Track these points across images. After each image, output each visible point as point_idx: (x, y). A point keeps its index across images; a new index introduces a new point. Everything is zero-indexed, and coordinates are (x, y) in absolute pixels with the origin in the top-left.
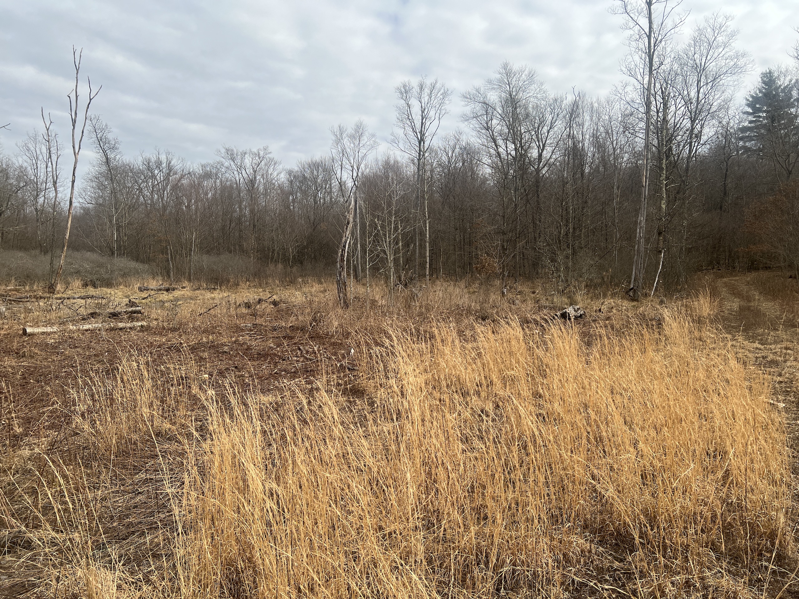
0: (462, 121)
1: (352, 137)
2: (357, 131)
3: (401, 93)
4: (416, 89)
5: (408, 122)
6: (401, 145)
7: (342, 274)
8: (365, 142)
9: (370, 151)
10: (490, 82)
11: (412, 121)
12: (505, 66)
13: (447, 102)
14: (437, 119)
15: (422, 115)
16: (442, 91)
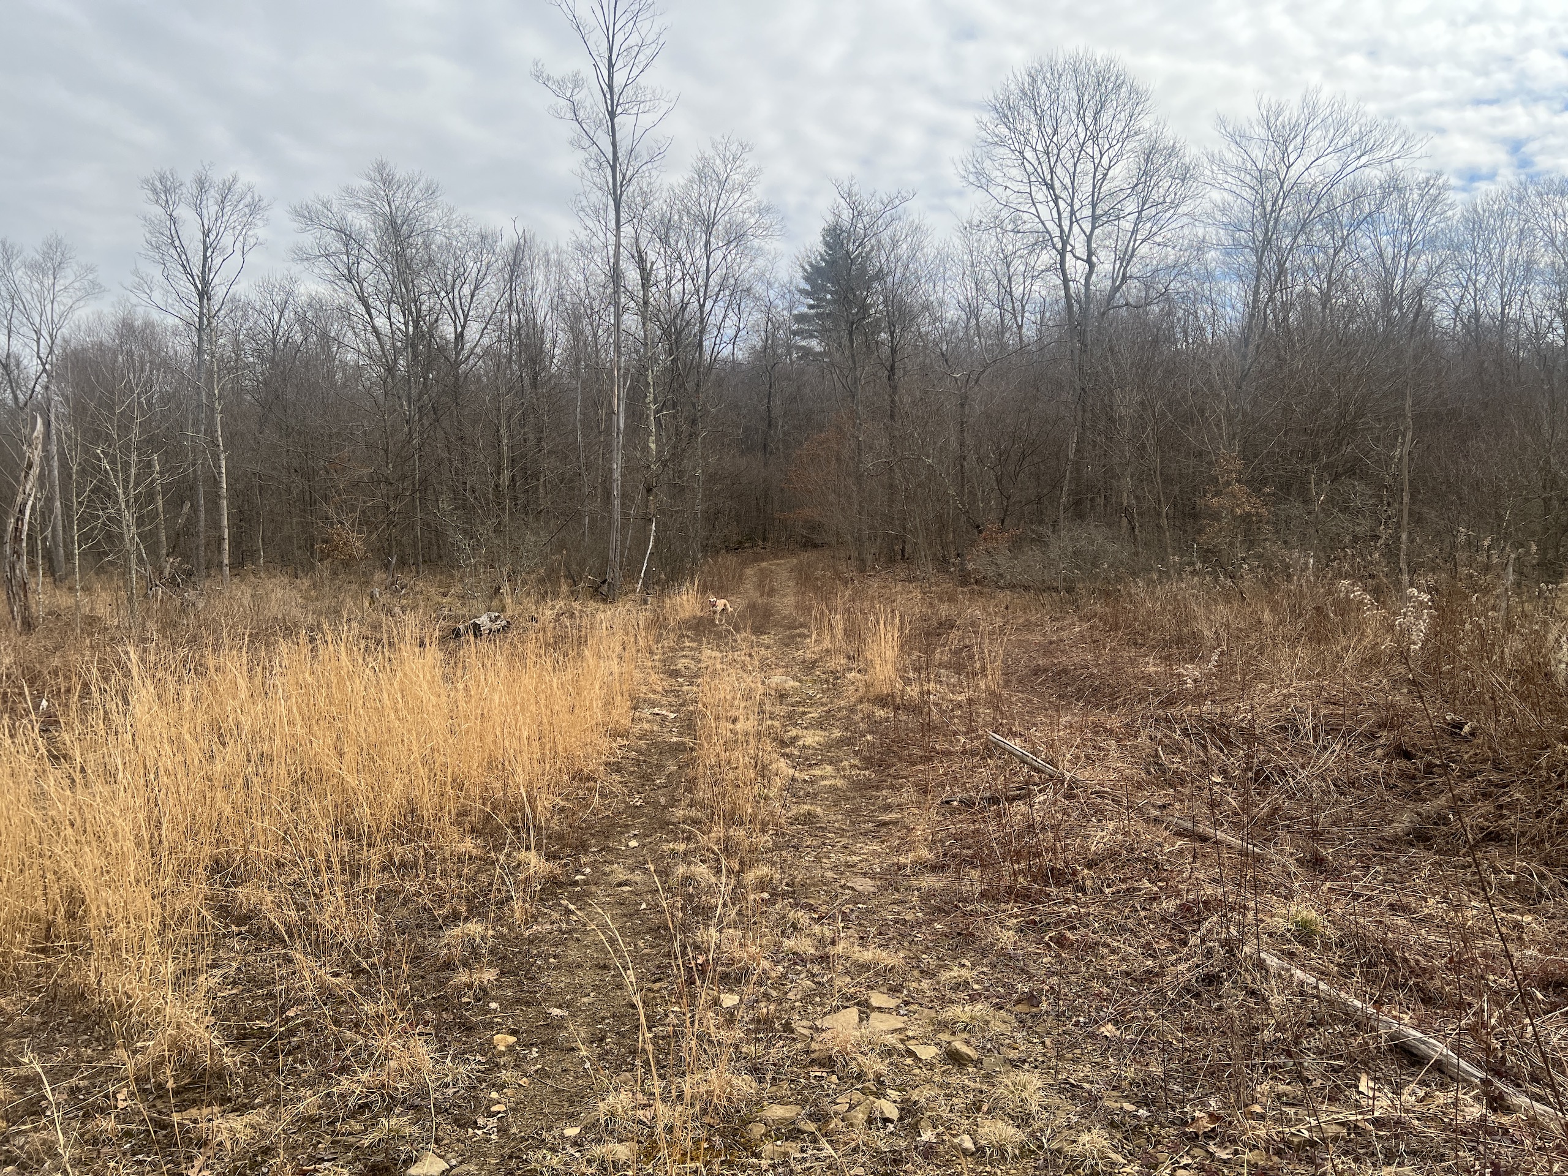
0: (294, 260)
1: (36, 268)
2: (46, 256)
3: (155, 191)
4: (189, 188)
5: (172, 251)
6: (157, 296)
7: (18, 567)
8: (68, 282)
9: (82, 303)
10: (350, 192)
11: (182, 251)
12: (381, 168)
13: (260, 223)
14: (238, 253)
15: (205, 242)
16: (248, 199)
